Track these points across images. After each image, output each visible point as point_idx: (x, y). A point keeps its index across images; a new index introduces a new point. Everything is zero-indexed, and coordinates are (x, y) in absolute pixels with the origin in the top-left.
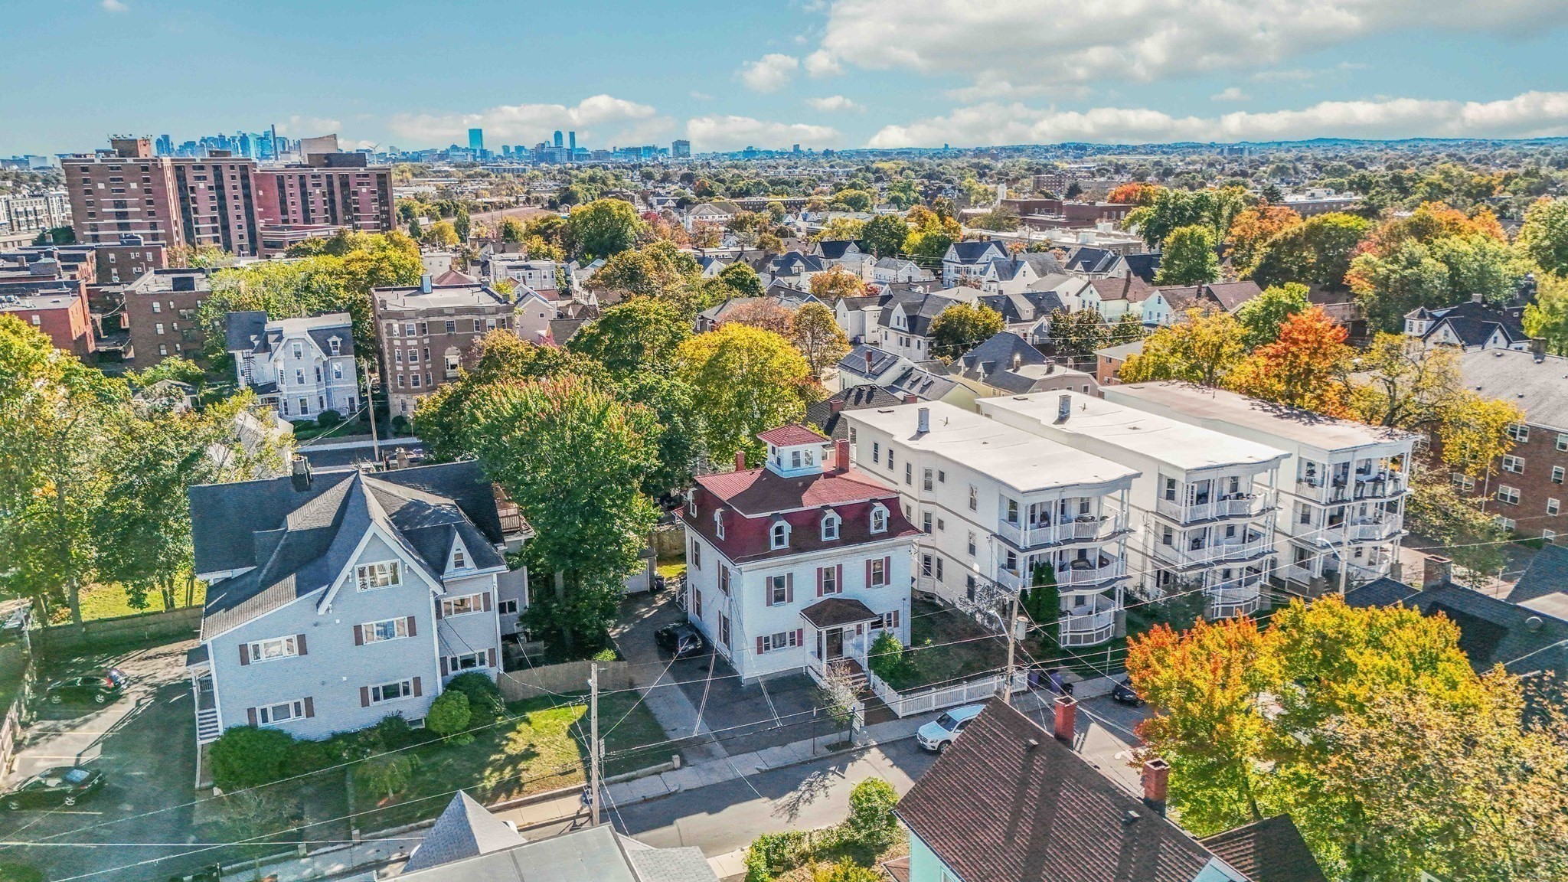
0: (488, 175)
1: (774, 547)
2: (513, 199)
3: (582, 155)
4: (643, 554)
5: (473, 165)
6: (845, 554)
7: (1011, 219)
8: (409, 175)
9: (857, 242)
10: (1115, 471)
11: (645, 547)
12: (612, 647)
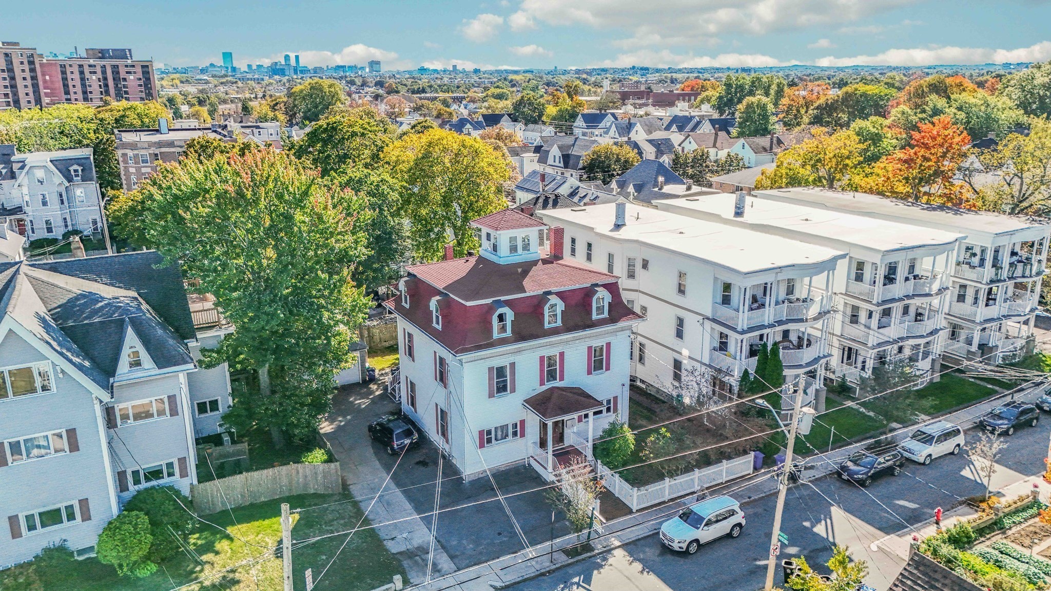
0: (236, 82)
1: (496, 335)
2: (252, 96)
3: (305, 71)
4: (353, 347)
5: (226, 76)
6: (567, 342)
7: (614, 103)
8: (178, 82)
9: (509, 115)
10: (824, 253)
11: (356, 339)
12: (322, 446)
